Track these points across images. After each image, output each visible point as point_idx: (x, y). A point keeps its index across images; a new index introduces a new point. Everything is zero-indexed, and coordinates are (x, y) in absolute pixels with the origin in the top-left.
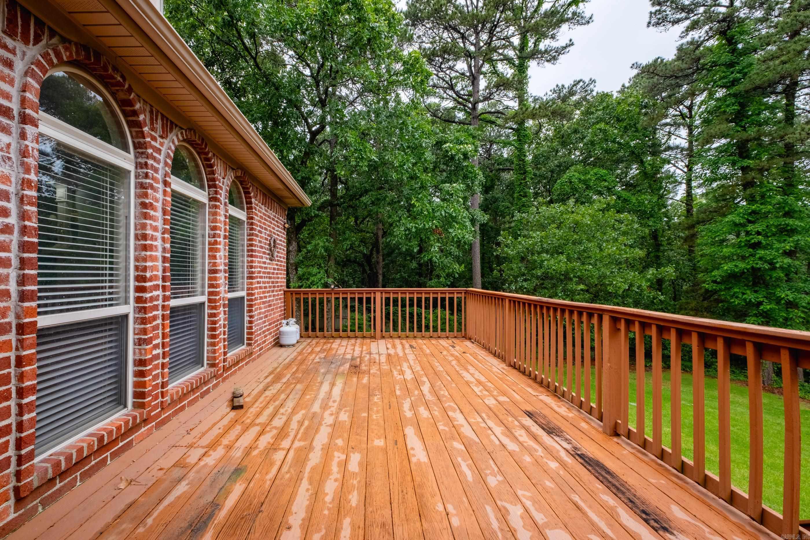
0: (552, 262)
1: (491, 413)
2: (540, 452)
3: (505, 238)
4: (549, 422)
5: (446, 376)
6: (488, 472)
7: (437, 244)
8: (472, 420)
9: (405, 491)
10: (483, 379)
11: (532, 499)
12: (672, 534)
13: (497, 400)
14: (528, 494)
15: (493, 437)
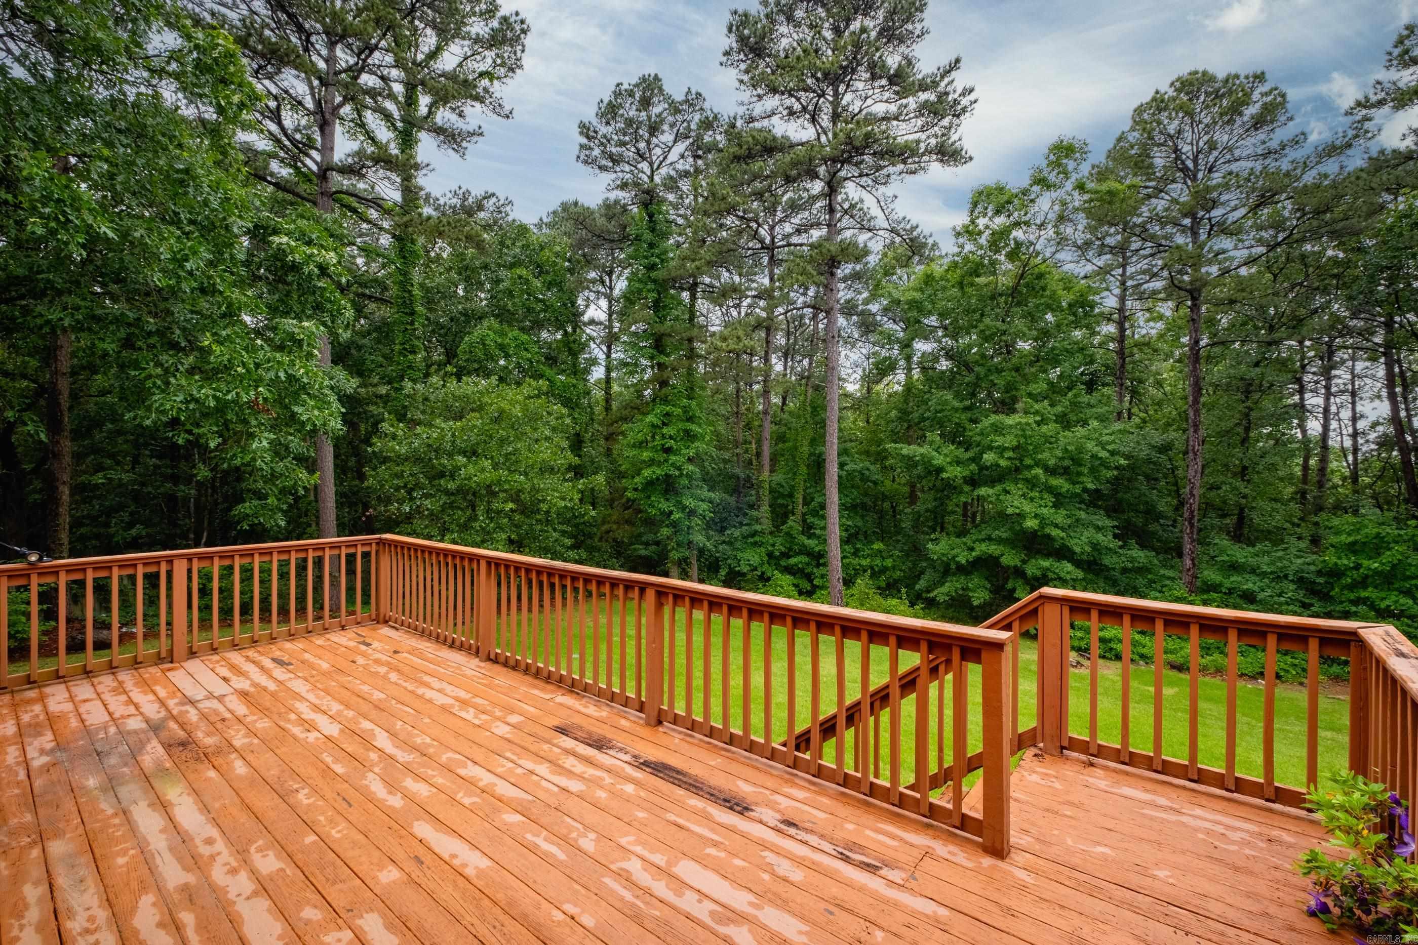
0: (471, 469)
1: (518, 750)
2: (608, 779)
3: (392, 426)
4: (590, 733)
5: (399, 706)
6: (574, 835)
7: (266, 435)
8: (499, 770)
9: (497, 924)
10: (463, 694)
11: (638, 842)
12: (752, 810)
13: (508, 724)
14: (632, 838)
15: (544, 783)
